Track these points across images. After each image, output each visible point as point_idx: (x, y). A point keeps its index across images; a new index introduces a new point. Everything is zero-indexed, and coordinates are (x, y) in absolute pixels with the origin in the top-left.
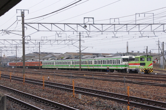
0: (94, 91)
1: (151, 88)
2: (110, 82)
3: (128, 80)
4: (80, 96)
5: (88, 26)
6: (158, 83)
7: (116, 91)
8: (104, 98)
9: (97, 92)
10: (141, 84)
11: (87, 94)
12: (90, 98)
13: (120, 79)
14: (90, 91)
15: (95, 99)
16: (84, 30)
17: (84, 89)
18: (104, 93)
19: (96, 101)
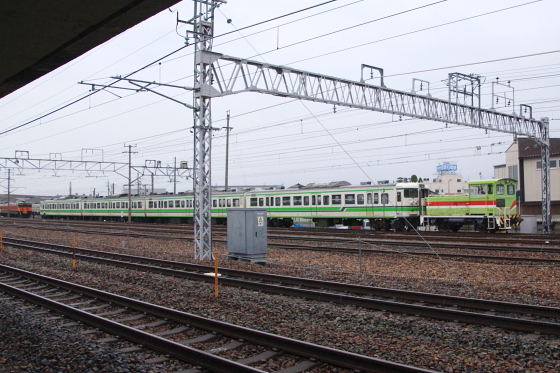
0: (27, 243)
1: (100, 238)
2: (49, 232)
3: (72, 228)
4: (10, 249)
5: (20, 161)
6: (107, 231)
7: (57, 242)
8: (42, 251)
9: (32, 244)
10: (87, 233)
11: (19, 247)
12: (23, 252)
13: (62, 228)
14: (23, 242)
15: (30, 252)
16: (15, 166)
17: (14, 241)
18: (42, 245)
19: (32, 255)
